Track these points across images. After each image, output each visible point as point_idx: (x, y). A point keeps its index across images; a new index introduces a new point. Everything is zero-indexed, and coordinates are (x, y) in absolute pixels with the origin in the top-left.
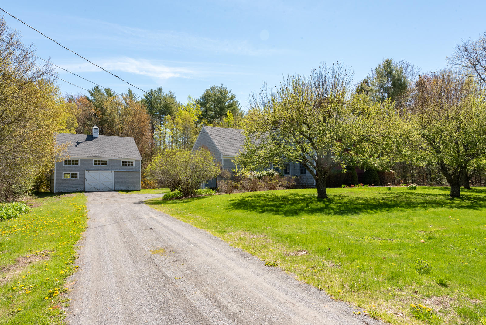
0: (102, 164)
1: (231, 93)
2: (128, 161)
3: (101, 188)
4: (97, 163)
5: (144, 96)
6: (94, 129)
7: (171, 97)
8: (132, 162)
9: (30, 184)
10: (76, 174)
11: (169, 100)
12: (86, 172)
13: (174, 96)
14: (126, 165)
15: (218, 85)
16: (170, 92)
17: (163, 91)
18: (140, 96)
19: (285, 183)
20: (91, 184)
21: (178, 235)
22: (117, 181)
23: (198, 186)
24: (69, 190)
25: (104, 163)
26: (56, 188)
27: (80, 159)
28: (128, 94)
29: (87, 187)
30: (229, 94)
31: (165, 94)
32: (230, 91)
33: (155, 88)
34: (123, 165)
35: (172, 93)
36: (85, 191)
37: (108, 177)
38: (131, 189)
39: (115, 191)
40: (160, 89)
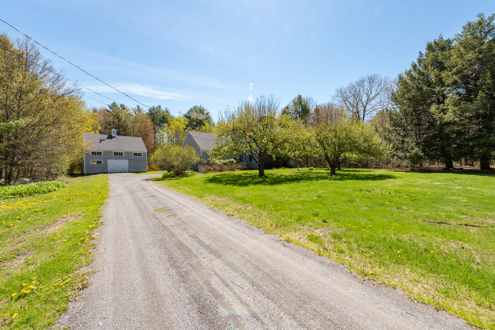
0: (120, 155)
1: (207, 111)
2: (138, 153)
3: (119, 170)
4: (116, 154)
5: (149, 110)
6: (112, 132)
7: (167, 112)
8: (141, 154)
9: (65, 168)
10: (101, 162)
11: (166, 114)
12: (108, 160)
13: (169, 111)
14: (137, 155)
15: (199, 105)
16: (166, 108)
17: (161, 108)
18: (146, 110)
19: (240, 167)
20: (112, 168)
21: (173, 199)
22: (130, 166)
23: (185, 169)
24: (96, 172)
25: (121, 154)
26: (86, 171)
27: (103, 152)
28: (137, 108)
29: (109, 170)
30: (206, 111)
31: (163, 110)
32: (206, 110)
33: (156, 105)
34: (134, 155)
35: (168, 109)
36: (107, 173)
37: (124, 163)
38: (141, 171)
39: (129, 172)
40: (160, 107)
